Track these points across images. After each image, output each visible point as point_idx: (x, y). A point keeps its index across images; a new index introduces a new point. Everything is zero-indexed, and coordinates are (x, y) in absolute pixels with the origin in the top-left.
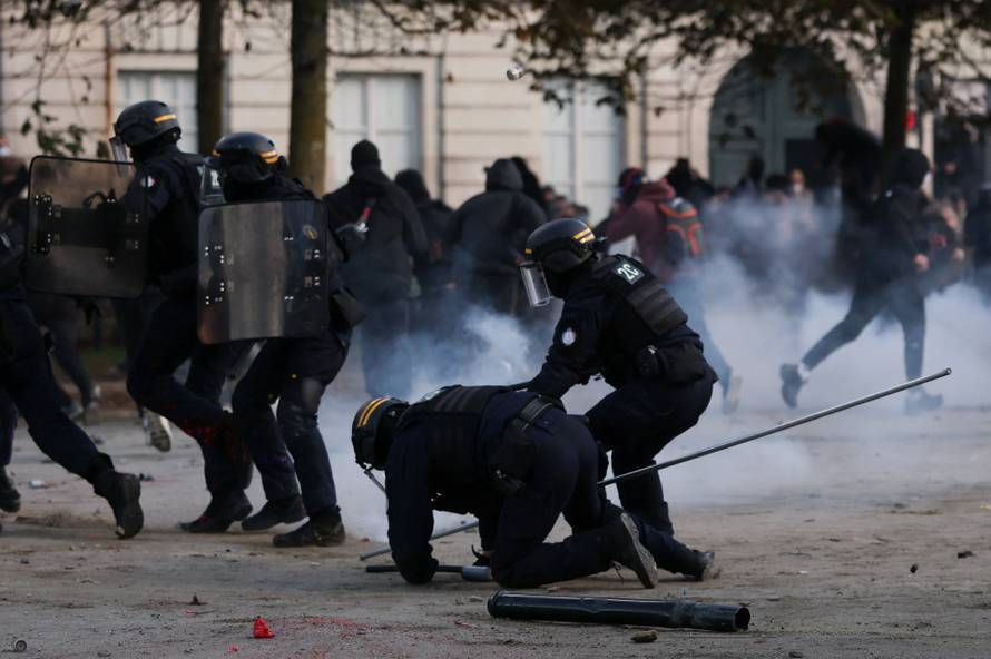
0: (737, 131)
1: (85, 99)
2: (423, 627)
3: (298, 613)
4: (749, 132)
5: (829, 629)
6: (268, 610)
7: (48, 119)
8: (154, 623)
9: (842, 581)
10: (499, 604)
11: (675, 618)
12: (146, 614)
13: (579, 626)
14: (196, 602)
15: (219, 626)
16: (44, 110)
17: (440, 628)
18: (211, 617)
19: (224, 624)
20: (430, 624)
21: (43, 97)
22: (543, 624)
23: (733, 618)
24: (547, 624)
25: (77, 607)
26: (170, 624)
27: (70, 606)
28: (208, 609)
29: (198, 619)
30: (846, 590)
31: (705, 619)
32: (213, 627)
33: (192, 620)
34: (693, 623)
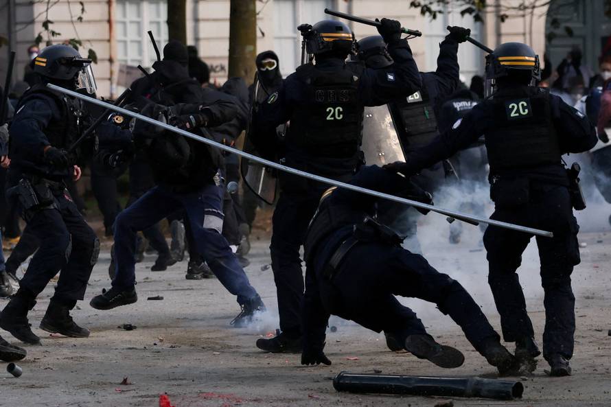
0: (560, 31)
1: (80, 19)
2: (284, 399)
3: (196, 390)
4: (569, 32)
5: (582, 397)
6: (174, 388)
7: (53, 33)
8: (89, 398)
9: (598, 361)
10: (341, 382)
11: (469, 391)
12: (86, 392)
13: (398, 397)
14: (125, 382)
15: (135, 400)
16: (51, 27)
17: (296, 400)
18: (133, 393)
19: (139, 399)
20: (289, 397)
21: (50, 18)
22: (373, 396)
23: (511, 390)
24: (377, 396)
25: (37, 387)
26: (100, 399)
27: (32, 386)
28: (132, 387)
29: (123, 395)
30: (600, 368)
31: (489, 391)
32: (131, 401)
33: (119, 396)
34: (482, 394)
